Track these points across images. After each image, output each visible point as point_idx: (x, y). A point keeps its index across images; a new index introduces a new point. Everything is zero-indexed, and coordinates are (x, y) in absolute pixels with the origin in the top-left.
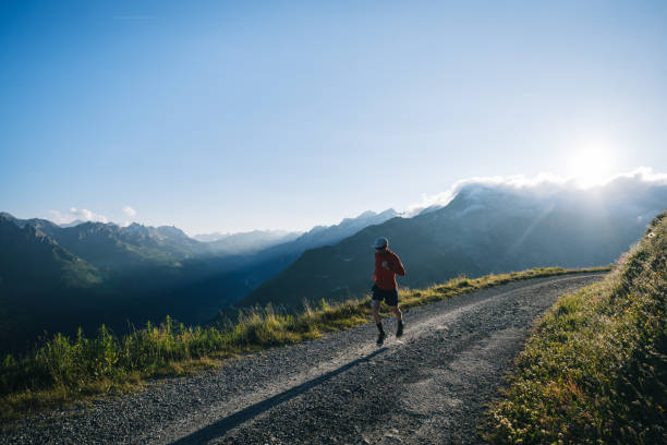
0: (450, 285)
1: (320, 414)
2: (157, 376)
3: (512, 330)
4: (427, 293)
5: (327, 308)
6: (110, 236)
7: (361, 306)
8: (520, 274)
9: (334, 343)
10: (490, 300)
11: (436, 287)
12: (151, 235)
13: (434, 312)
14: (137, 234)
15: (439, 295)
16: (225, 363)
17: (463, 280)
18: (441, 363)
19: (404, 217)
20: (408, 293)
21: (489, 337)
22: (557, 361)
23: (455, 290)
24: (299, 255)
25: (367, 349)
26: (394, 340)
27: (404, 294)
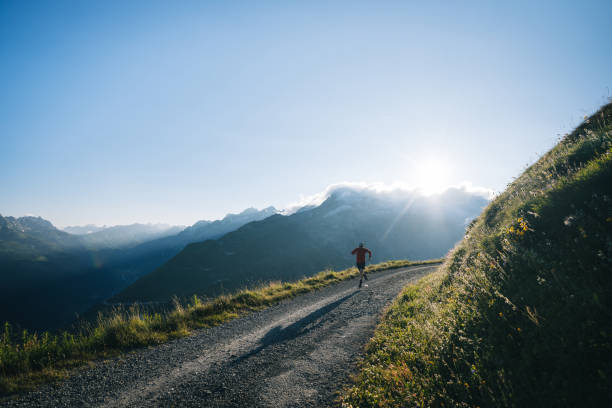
0: (318, 277)
3: (366, 317)
4: (298, 285)
5: (199, 305)
7: (234, 300)
8: (376, 266)
9: (201, 340)
11: (307, 280)
13: (301, 304)
15: (308, 287)
16: (74, 371)
17: (329, 273)
18: (302, 354)
19: (284, 214)
20: (280, 286)
21: (346, 325)
22: (398, 345)
23: (322, 282)
24: (181, 249)
25: (235, 344)
26: (261, 334)
27: (276, 287)
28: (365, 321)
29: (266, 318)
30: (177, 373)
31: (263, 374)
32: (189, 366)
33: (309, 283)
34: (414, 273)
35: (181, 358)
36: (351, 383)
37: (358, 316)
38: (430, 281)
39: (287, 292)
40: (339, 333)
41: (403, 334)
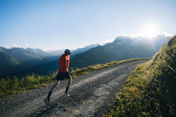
0: (111, 63)
1: (72, 97)
2: (30, 89)
3: (125, 74)
4: (105, 65)
5: (78, 70)
6: (22, 51)
7: (87, 69)
8: (130, 60)
9: (79, 79)
10: (121, 67)
11: (108, 64)
12: (33, 51)
13: (106, 70)
14: (29, 51)
15: (108, 66)
16: (49, 84)
17: (115, 62)
20: (100, 65)
22: (135, 82)
24: (74, 56)
25: (87, 80)
26: (95, 78)
27: (99, 66)
30: (73, 86)
31: (95, 88)
32: (76, 85)
35: (74, 83)
36: (119, 91)
38: (147, 64)
40: (117, 78)
41: (136, 79)
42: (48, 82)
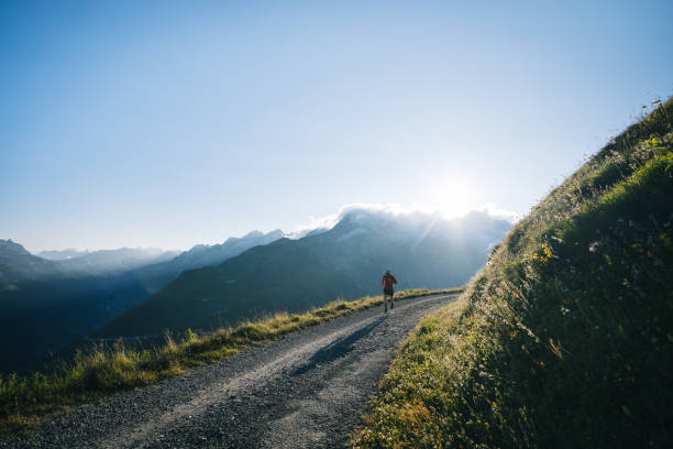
0: (329, 308)
3: (380, 352)
4: (306, 317)
5: (194, 339)
7: (234, 334)
9: (196, 380)
10: (364, 322)
11: (316, 311)
13: (310, 338)
15: (318, 318)
16: (47, 418)
17: (341, 303)
18: (310, 393)
19: (291, 238)
20: (286, 318)
21: (359, 360)
22: (415, 382)
23: (333, 313)
24: (176, 276)
25: (234, 384)
26: (265, 371)
27: (282, 319)
28: (379, 355)
29: (270, 354)
30: (167, 417)
31: (266, 416)
32: (181, 409)
33: (318, 314)
34: (432, 302)
35: (173, 400)
36: (363, 424)
37: (372, 350)
38: (449, 311)
39: (294, 324)
40: (351, 369)
41: (420, 369)
42: (43, 408)
